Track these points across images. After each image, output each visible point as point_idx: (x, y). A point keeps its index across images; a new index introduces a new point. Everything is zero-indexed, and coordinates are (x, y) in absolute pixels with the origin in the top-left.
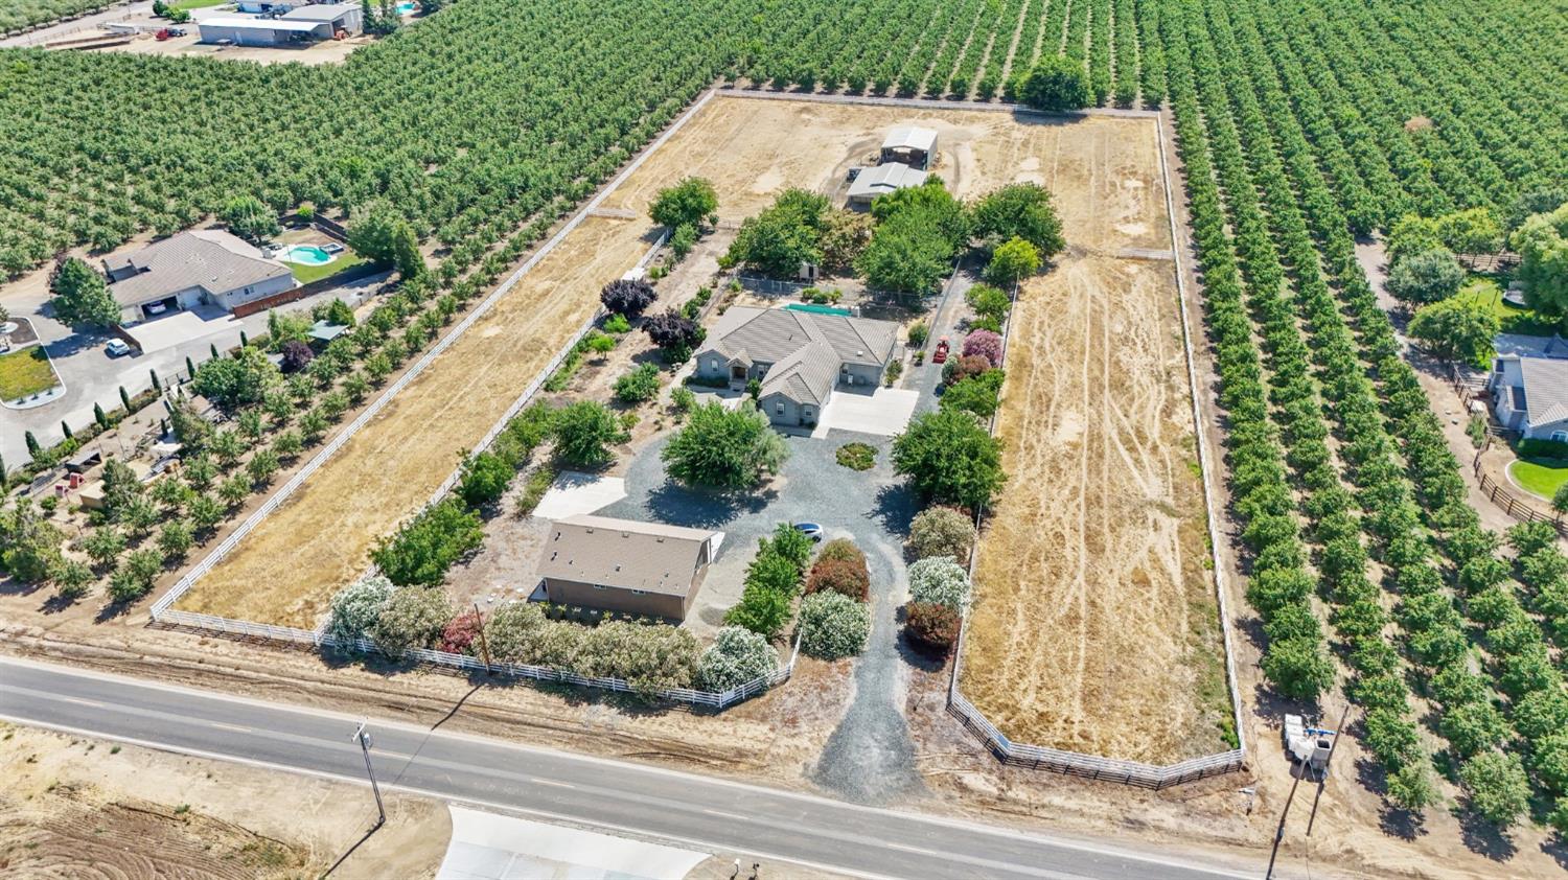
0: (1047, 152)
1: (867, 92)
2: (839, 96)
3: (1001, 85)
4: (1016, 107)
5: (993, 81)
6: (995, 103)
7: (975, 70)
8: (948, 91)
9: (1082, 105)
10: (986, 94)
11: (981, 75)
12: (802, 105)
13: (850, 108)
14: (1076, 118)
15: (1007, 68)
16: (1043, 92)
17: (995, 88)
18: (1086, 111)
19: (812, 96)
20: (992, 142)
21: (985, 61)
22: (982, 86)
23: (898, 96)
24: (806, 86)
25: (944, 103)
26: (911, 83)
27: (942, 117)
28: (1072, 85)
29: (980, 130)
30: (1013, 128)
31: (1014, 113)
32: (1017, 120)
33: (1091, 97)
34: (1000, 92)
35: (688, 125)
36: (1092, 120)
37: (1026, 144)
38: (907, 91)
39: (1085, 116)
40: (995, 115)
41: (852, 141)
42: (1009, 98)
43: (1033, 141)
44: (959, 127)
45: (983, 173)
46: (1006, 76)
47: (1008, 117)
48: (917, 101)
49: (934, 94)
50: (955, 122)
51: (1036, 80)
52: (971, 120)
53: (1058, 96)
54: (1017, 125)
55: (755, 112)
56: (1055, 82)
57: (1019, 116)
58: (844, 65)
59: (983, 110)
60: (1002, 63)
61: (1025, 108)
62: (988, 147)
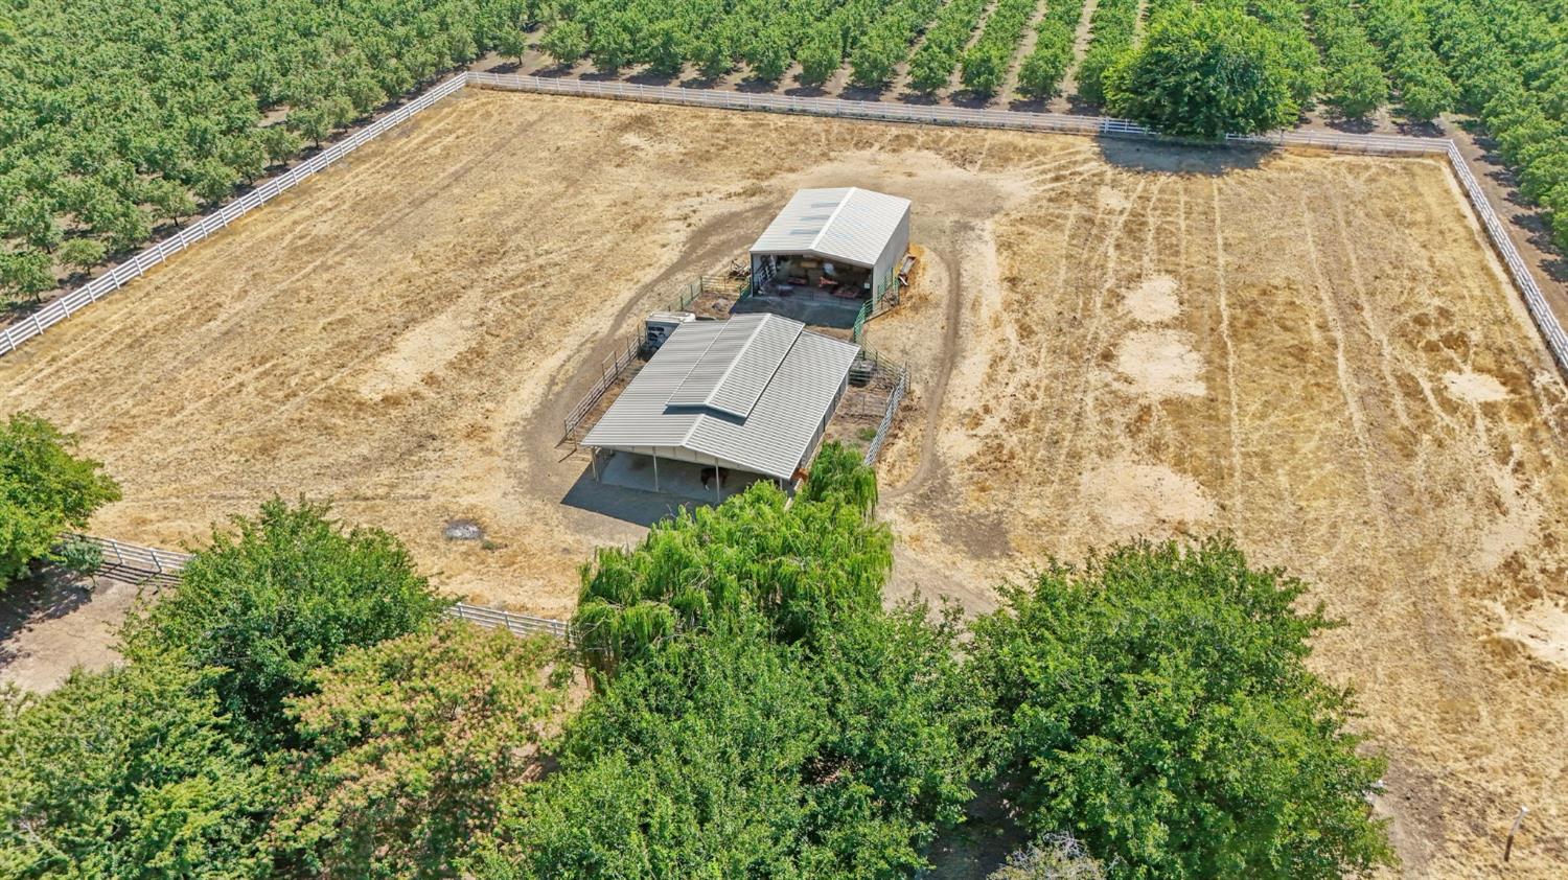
0: (1193, 255)
1: (787, 82)
2: (726, 93)
3: (1071, 72)
4: (1104, 121)
5: (1053, 61)
6: (1057, 113)
7: (1017, 37)
8: (956, 83)
9: (1263, 125)
10: (1037, 93)
11: (1029, 47)
12: (637, 109)
13: (738, 120)
14: (1250, 155)
15: (1083, 31)
16: (1175, 93)
17: (1060, 76)
18: (1272, 136)
19: (672, 90)
20: (1049, 223)
21: (1038, 19)
22: (1030, 71)
23: (850, 93)
24: (664, 70)
25: (947, 111)
26: (875, 65)
27: (934, 146)
28: (1244, 76)
29: (1018, 185)
30: (1098, 180)
31: (1100, 137)
32: (1109, 157)
33: (1286, 103)
34: (1069, 86)
35: (357, 158)
36: (1288, 161)
37: (1134, 227)
38: (869, 86)
39: (1267, 149)
40: (1056, 142)
41: (712, 207)
42: (1090, 100)
43: (1152, 220)
44: (970, 174)
45: (1025, 332)
46: (1080, 51)
47: (1086, 146)
48: (888, 105)
49: (925, 91)
50: (964, 159)
51: (1156, 64)
52: (1002, 157)
53: (1210, 101)
54: (1109, 172)
55: (525, 128)
56: (1206, 68)
57: (1112, 147)
58: (748, 24)
59: (1031, 129)
60: (1073, 22)
61: (1129, 127)
62: (1038, 238)
